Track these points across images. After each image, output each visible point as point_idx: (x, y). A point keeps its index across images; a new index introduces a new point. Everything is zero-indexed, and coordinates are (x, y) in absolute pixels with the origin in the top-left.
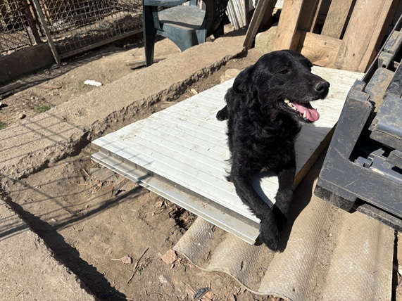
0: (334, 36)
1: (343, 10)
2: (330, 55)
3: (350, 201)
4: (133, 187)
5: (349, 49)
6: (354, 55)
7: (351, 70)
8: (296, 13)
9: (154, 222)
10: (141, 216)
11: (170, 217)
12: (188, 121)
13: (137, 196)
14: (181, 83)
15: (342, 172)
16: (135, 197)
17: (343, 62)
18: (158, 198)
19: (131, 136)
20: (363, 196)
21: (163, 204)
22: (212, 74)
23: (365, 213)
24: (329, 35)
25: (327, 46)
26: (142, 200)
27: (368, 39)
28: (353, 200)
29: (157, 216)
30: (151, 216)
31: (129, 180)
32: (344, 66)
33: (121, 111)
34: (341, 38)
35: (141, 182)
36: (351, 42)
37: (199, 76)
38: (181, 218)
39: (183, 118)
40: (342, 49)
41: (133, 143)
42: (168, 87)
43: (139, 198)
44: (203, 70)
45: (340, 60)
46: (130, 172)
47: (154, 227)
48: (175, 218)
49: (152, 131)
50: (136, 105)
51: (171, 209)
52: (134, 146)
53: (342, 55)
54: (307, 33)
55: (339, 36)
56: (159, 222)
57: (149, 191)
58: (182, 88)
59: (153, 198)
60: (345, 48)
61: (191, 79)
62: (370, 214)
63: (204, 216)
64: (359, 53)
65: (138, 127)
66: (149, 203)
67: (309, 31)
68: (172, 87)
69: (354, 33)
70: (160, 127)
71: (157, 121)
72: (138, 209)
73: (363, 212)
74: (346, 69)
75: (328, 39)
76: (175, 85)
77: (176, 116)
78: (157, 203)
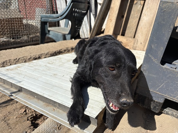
0: (131, 37)
1: (134, 26)
2: (129, 45)
3: (159, 103)
4: (7, 100)
5: (139, 41)
6: (141, 43)
7: (140, 50)
8: (113, 25)
9: (14, 123)
10: (5, 119)
11: (28, 120)
12: (54, 64)
13: (7, 106)
14: (54, 52)
15: (155, 76)
16: (5, 106)
17: (136, 47)
18: (23, 107)
19: (14, 69)
20: (171, 96)
21: (25, 111)
22: (72, 51)
23: (168, 114)
24: (128, 37)
25: (128, 41)
26: (10, 108)
27: (147, 36)
28: (162, 101)
29: (18, 119)
30: (13, 119)
31: (5, 95)
32: (137, 48)
33: (14, 60)
34: (134, 37)
35: (12, 96)
36: (139, 38)
37: (65, 51)
38: (37, 122)
39: (51, 63)
40: (135, 41)
41: (14, 72)
42: (46, 52)
43: (8, 107)
44: (67, 48)
45: (135, 46)
46: (7, 89)
47: (12, 127)
48: (32, 121)
49: (29, 68)
50: (25, 58)
51: (30, 114)
52: (14, 73)
53: (136, 43)
54: (118, 36)
55: (133, 37)
56: (17, 124)
57: (17, 102)
58: (54, 54)
59: (18, 107)
60: (137, 40)
61: (60, 51)
62: (172, 115)
63: (53, 117)
64: (144, 42)
65: (21, 65)
66: (14, 110)
67: (119, 35)
68: (48, 52)
69: (140, 33)
70: (35, 66)
71: (34, 64)
72: (5, 114)
73: (167, 114)
74: (138, 50)
75: (128, 38)
76: (50, 52)
77: (47, 62)
78: (21, 110)
